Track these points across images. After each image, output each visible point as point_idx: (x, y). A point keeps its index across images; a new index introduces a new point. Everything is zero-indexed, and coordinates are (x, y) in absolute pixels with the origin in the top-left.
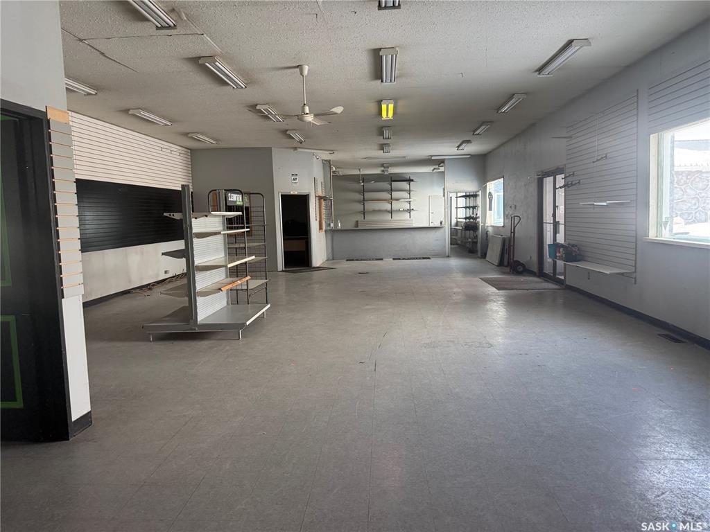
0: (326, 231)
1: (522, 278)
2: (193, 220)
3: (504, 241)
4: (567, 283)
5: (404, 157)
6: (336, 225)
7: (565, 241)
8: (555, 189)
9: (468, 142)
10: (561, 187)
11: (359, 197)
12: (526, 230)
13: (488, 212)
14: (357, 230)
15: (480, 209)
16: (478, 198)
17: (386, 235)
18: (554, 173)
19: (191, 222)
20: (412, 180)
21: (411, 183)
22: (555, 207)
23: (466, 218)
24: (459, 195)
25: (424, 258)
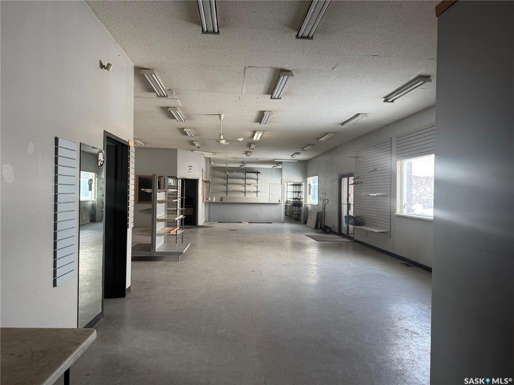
0: (205, 203)
1: (329, 236)
2: (158, 193)
3: (318, 214)
4: (355, 238)
5: (258, 159)
6: (212, 199)
7: (354, 214)
8: (348, 185)
9: (298, 153)
10: (352, 184)
11: (225, 181)
12: (332, 208)
13: (308, 195)
14: (222, 203)
15: (303, 193)
16: (302, 186)
17: (244, 207)
18: (348, 176)
19: (156, 194)
20: (259, 173)
21: (259, 174)
22: (348, 195)
23: (294, 199)
24: (289, 184)
25: (268, 223)
